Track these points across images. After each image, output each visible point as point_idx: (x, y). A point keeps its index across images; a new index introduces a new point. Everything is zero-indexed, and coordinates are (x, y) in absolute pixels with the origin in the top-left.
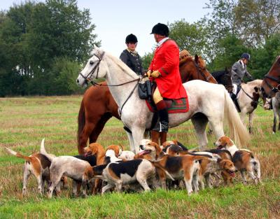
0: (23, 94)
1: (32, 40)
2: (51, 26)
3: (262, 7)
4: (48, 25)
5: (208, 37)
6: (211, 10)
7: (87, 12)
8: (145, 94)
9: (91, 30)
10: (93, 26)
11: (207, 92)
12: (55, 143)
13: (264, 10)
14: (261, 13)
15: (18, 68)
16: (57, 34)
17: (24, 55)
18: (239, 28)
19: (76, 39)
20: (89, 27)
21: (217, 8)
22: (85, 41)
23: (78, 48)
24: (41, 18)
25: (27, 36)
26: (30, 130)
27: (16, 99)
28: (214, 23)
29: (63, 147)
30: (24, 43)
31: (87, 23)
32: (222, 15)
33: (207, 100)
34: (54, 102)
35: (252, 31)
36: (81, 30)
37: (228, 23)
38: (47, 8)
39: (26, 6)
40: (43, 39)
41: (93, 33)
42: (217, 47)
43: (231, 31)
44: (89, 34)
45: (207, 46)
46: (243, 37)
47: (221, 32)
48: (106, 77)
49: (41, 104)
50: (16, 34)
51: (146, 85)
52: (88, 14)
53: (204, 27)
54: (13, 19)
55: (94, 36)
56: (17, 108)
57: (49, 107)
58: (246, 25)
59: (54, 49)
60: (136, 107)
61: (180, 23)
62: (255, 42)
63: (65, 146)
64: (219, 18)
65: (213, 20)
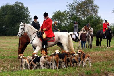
0: (6, 35)
1: (8, 17)
2: (15, 13)
3: (86, 6)
4: (14, 12)
5: (67, 16)
6: (68, 7)
7: (27, 8)
8: (40, 36)
9: (29, 14)
10: (29, 13)
11: (61, 36)
12: (12, 52)
13: (86, 7)
14: (85, 8)
15: (4, 26)
16: (17, 15)
17: (6, 22)
18: (78, 13)
19: (23, 17)
20: (28, 13)
21: (70, 7)
22: (27, 18)
23: (24, 20)
24: (12, 10)
25: (7, 16)
26: (5, 47)
27: (3, 37)
28: (69, 12)
29: (14, 54)
30: (6, 18)
31: (27, 11)
32: (72, 9)
33: (62, 38)
34: (15, 38)
35: (82, 14)
36: (25, 14)
37: (74, 12)
38: (14, 6)
39: (7, 6)
40: (13, 17)
41: (29, 15)
42: (70, 20)
43: (75, 15)
44: (28, 15)
45: (67, 20)
46: (79, 16)
47: (72, 15)
48: (27, 32)
49: (11, 39)
50: (3, 15)
51: (40, 33)
52: (28, 9)
53: (66, 13)
54: (2, 10)
55: (30, 16)
56: (3, 40)
57: (13, 40)
58: (80, 13)
59: (16, 20)
60: (37, 40)
61: (58, 12)
62: (83, 18)
63: (15, 53)
64: (71, 10)
65: (69, 11)
